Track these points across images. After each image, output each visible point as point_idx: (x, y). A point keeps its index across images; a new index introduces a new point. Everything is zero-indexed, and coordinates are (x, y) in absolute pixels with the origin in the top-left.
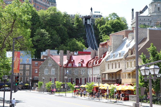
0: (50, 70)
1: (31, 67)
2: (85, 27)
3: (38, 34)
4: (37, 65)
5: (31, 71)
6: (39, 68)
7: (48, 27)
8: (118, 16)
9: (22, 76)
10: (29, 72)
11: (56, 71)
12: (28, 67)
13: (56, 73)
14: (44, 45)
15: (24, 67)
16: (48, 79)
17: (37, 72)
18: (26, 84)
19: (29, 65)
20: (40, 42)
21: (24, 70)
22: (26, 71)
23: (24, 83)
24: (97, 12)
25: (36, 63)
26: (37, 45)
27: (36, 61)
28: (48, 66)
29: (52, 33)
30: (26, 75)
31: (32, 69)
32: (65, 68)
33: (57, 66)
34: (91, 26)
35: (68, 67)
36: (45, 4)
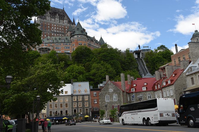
0: (111, 96)
1: (90, 97)
2: (136, 61)
3: (93, 69)
4: (96, 95)
5: (90, 101)
6: (99, 95)
7: (102, 62)
8: (167, 48)
9: (81, 108)
10: (88, 103)
11: (119, 96)
12: (86, 98)
13: (118, 100)
14: (101, 78)
15: (82, 98)
16: (110, 107)
17: (96, 102)
18: (87, 116)
19: (87, 96)
20: (96, 75)
21: (83, 101)
22: (85, 102)
23: (84, 115)
24: (146, 47)
25: (95, 93)
26: (94, 79)
27: (95, 91)
28: (109, 92)
29: (106, 66)
30: (85, 106)
31: (91, 99)
32: (127, 94)
33: (119, 91)
34: (141, 59)
35: (131, 93)
36: (98, 47)
